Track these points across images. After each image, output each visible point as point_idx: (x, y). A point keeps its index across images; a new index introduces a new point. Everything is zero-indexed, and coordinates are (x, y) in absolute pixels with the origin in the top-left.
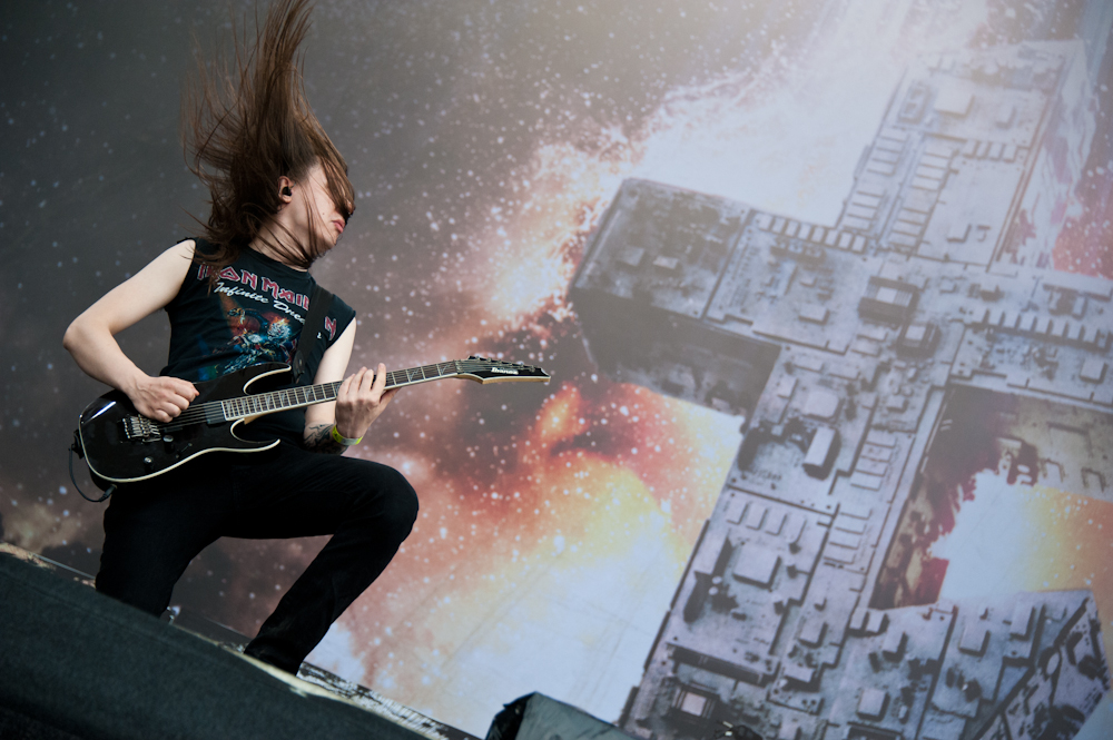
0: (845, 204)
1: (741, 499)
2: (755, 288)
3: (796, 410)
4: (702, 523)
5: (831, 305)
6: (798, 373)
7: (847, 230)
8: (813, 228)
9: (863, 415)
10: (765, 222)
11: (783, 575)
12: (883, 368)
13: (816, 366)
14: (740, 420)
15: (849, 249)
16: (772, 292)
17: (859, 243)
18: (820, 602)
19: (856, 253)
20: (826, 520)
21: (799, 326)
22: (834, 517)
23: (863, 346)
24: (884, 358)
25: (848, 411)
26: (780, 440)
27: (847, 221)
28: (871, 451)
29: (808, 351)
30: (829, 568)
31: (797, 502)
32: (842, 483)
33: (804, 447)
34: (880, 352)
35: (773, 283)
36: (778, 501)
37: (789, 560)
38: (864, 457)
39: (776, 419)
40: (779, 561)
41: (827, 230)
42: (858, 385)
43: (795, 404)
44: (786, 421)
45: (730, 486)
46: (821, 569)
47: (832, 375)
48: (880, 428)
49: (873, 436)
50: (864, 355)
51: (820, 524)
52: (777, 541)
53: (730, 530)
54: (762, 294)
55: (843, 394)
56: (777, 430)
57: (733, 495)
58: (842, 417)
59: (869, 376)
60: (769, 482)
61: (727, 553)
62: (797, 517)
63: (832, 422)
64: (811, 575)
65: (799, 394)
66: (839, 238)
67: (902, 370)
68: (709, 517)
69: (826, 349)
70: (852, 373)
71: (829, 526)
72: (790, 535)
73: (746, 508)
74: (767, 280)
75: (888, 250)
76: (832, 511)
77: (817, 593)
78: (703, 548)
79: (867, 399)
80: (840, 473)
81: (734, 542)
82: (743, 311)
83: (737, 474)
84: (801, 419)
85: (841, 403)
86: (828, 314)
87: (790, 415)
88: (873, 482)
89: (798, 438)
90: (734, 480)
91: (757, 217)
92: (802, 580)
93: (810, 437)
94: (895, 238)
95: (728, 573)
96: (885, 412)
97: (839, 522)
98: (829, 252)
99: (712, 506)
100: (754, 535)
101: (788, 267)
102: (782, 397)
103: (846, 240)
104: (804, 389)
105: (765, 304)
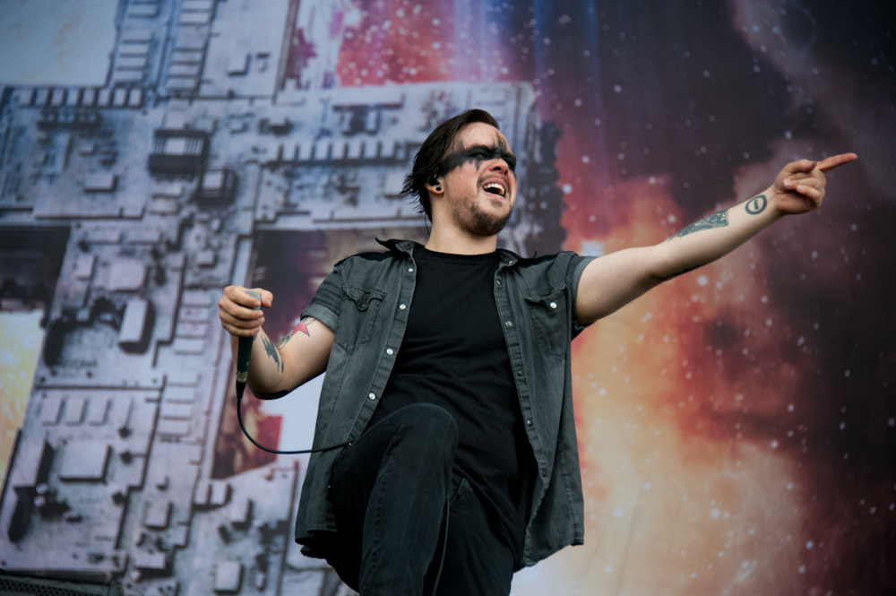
0: (112, 57)
1: (54, 398)
2: (28, 170)
3: (101, 289)
4: (12, 435)
5: (118, 169)
6: (96, 250)
7: (120, 85)
8: (82, 91)
9: (173, 278)
10: (25, 97)
11: (117, 464)
12: (186, 225)
13: (114, 237)
14: (38, 315)
15: (126, 105)
16: (49, 170)
17: (135, 97)
18: (161, 481)
19: (135, 108)
20: (155, 395)
21: (86, 200)
22: (162, 390)
23: (161, 205)
24: (185, 213)
25: (157, 276)
26: (89, 324)
27: (118, 76)
28: (189, 313)
29: (102, 224)
30: (166, 445)
31: (118, 383)
32: (165, 353)
33: (116, 326)
34: (179, 208)
35: (48, 160)
36: (98, 388)
37: (120, 446)
38: (183, 322)
39: (79, 303)
40: (110, 451)
41: (97, 90)
42: (163, 248)
43: (98, 282)
44: (91, 303)
45: (40, 386)
46: (159, 447)
47: (134, 243)
48: (194, 287)
49: (189, 297)
50: (163, 214)
51: (149, 400)
52: (104, 430)
53: (48, 433)
54: (37, 176)
55: (149, 260)
56: (83, 315)
57: (44, 396)
58: (152, 284)
59: (173, 235)
60: (83, 371)
61: (49, 456)
62: (121, 399)
63: (142, 292)
64: (147, 456)
65: (101, 271)
66: (112, 96)
67: (206, 223)
68: (20, 425)
69: (121, 217)
70: (153, 236)
71: (159, 401)
72: (117, 421)
73: (63, 405)
74: (41, 158)
75: (168, 98)
76: (159, 384)
77: (157, 473)
78: (19, 461)
79: (175, 260)
80: (161, 343)
81: (54, 443)
82: (19, 199)
83: (45, 372)
84: (107, 297)
85: (148, 270)
86: (116, 180)
87: (94, 296)
88: (196, 345)
89: (108, 317)
90: (43, 380)
91: (15, 94)
92: (138, 464)
93: (121, 314)
94: (173, 83)
95: (54, 478)
96: (196, 269)
97: (170, 393)
98: (105, 113)
99: (22, 414)
100: (76, 431)
101: (62, 139)
102: (82, 279)
103: (120, 96)
104: (105, 264)
105: (43, 185)
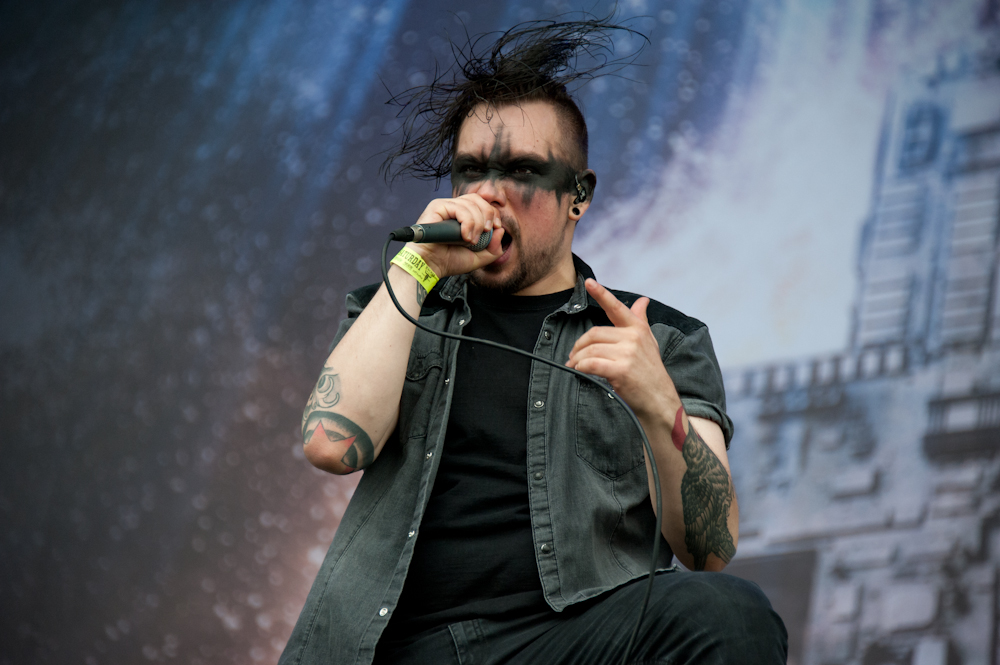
0: (855, 312)
3: (872, 631)
5: (879, 459)
6: (858, 575)
7: (869, 347)
8: (815, 365)
9: (981, 603)
13: (883, 554)
15: (882, 371)
16: (779, 476)
17: (894, 359)
19: (895, 374)
21: (838, 510)
23: (948, 501)
24: (988, 508)
25: (956, 603)
27: (865, 336)
29: (864, 538)
34: (976, 504)
35: (777, 462)
39: (843, 655)
41: (837, 361)
42: (960, 562)
43: (868, 621)
44: (861, 652)
47: (913, 560)
55: (939, 581)
59: (972, 540)
63: (936, 626)
65: (870, 605)
66: (859, 365)
69: (889, 525)
75: (942, 353)
79: (981, 576)
84: (884, 641)
85: (941, 597)
86: (877, 475)
87: (864, 643)
94: (949, 332)
98: (852, 389)
101: (793, 432)
102: (843, 620)
103: (871, 363)
104: (876, 595)
105: (772, 499)
